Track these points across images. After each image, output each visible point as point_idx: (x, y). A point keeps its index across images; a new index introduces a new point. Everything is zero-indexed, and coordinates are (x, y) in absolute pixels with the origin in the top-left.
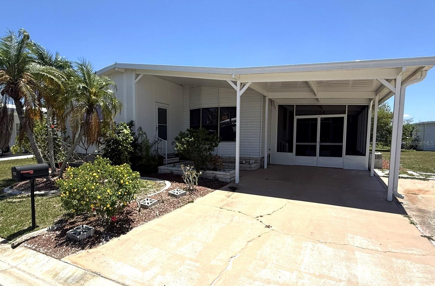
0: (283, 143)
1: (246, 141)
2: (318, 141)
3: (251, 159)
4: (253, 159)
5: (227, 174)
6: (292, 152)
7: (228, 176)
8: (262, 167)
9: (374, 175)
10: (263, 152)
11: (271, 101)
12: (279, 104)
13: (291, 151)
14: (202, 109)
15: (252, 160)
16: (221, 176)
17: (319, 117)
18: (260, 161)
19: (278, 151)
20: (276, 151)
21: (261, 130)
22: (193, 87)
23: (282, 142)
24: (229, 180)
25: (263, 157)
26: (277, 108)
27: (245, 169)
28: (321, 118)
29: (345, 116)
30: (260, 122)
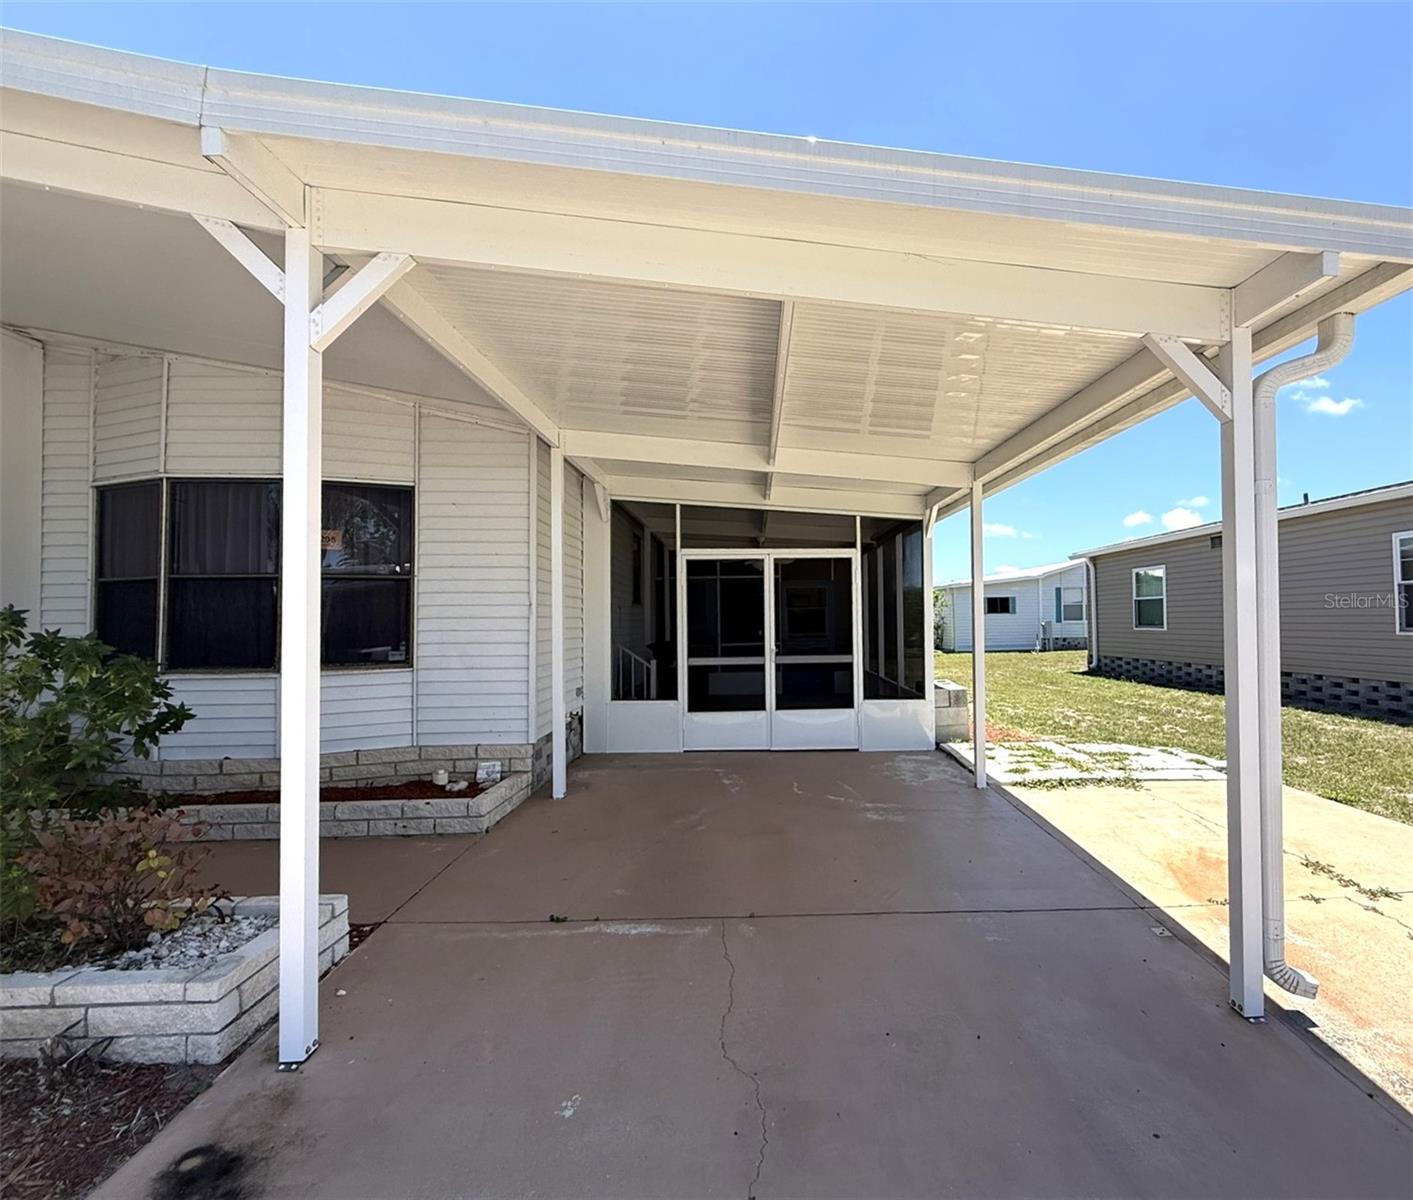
0: (635, 659)
1: (455, 662)
2: (771, 651)
3: (481, 754)
4: (492, 753)
5: (197, 991)
6: (673, 696)
7: (210, 1011)
8: (541, 788)
9: (988, 784)
10: (546, 713)
11: (578, 476)
12: (614, 498)
13: (668, 692)
14: (175, 483)
15: (487, 760)
16: (143, 1017)
17: (768, 557)
18: (529, 761)
19: (616, 696)
20: (610, 698)
21: (534, 606)
22: (115, 357)
23: (630, 657)
24: (215, 1039)
25: (549, 738)
26: (607, 514)
27: (439, 830)
28: (775, 560)
29: (855, 555)
30: (528, 568)
